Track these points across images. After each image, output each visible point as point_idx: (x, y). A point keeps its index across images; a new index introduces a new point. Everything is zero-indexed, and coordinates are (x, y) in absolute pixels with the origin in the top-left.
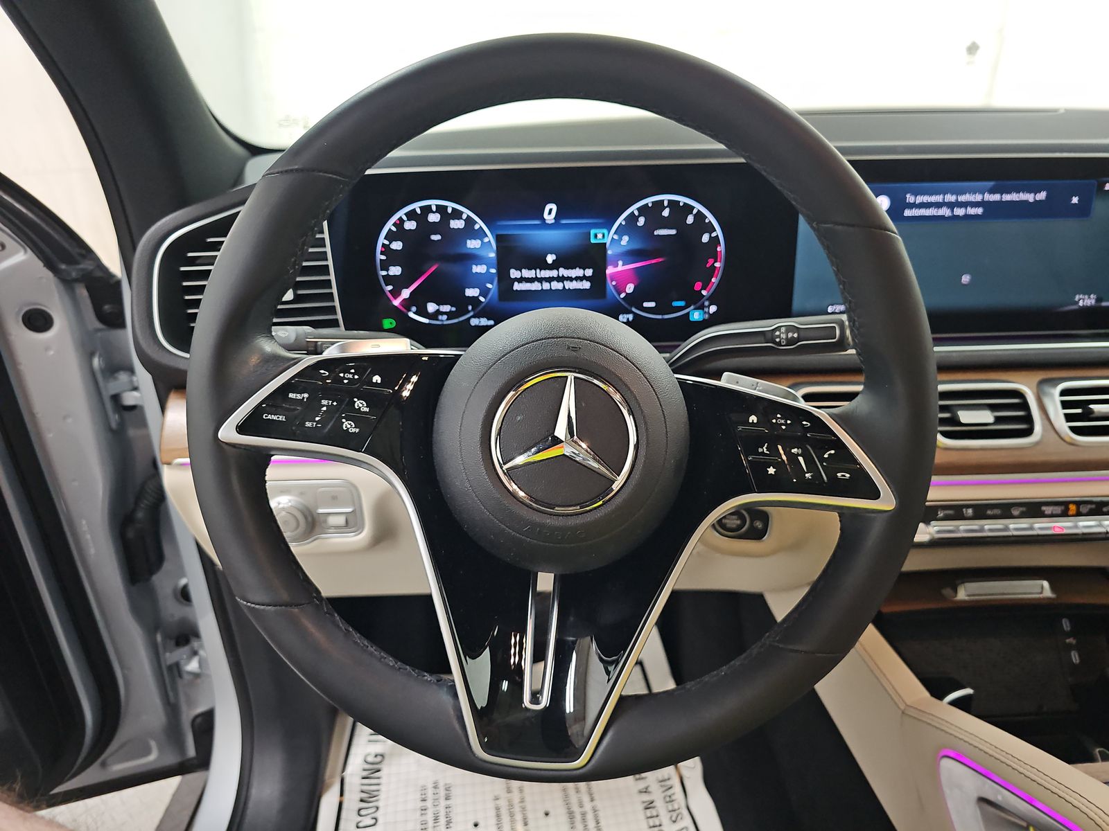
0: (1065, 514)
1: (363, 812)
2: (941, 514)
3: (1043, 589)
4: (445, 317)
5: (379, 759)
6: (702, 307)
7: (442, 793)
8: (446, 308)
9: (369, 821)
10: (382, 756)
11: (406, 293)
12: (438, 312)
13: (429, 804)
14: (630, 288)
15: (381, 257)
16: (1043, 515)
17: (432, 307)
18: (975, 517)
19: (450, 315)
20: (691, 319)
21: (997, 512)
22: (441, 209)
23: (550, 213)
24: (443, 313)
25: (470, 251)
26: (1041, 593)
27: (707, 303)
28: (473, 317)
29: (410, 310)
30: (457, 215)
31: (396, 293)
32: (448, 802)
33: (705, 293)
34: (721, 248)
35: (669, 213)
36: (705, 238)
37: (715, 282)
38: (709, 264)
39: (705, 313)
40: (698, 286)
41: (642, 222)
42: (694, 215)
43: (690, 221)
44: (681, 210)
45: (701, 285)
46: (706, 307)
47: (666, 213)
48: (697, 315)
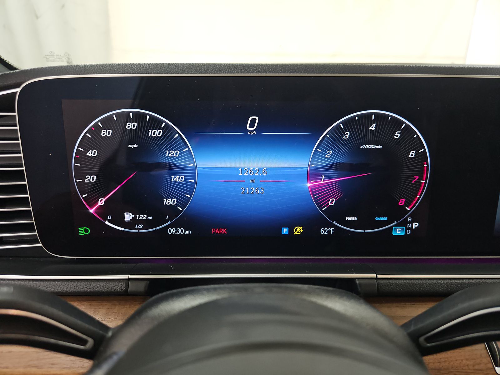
4: (141, 226)
6: (403, 224)
8: (143, 217)
11: (101, 202)
12: (134, 221)
14: (332, 202)
15: (74, 164)
17: (128, 216)
19: (147, 224)
20: (394, 234)
22: (139, 118)
23: (252, 125)
24: (140, 222)
25: (169, 161)
27: (410, 219)
28: (171, 226)
29: (106, 219)
30: (156, 124)
31: (92, 202)
33: (409, 209)
34: (427, 164)
35: (376, 127)
36: (412, 154)
37: (419, 198)
38: (415, 180)
39: (407, 229)
40: (402, 202)
41: (348, 135)
42: (402, 130)
43: (397, 136)
44: (389, 125)
45: (405, 201)
46: (409, 223)
47: (373, 127)
48: (399, 231)
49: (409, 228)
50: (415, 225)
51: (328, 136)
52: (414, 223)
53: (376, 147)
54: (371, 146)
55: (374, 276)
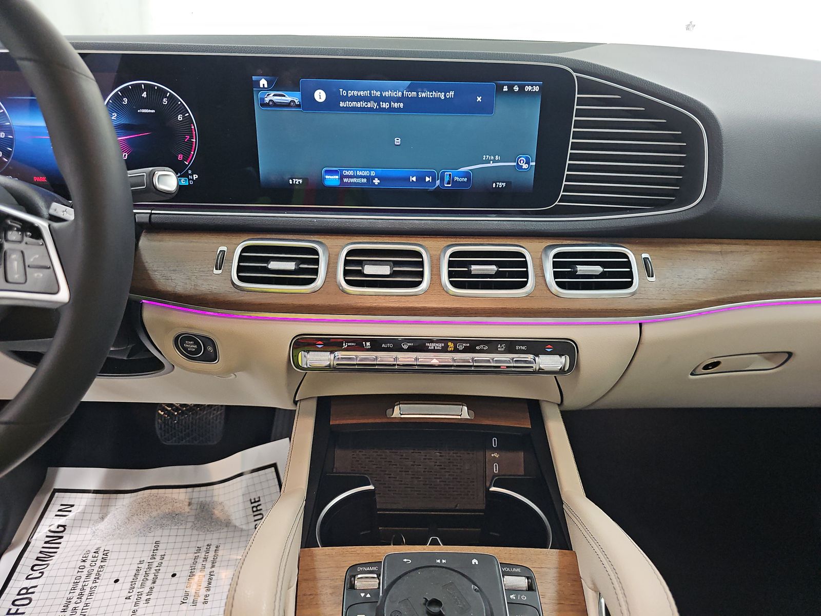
0: (445, 350)
1: (35, 568)
2: (345, 346)
3: (464, 413)
5: (61, 529)
7: (101, 555)
9: (36, 574)
10: (64, 526)
13: (87, 564)
14: (125, 156)
16: (427, 350)
18: (373, 349)
21: (391, 345)
26: (460, 415)
27: (190, 172)
32: (103, 564)
33: (187, 164)
34: (194, 126)
35: (147, 94)
36: (180, 117)
37: (194, 154)
38: (187, 139)
39: (189, 180)
40: (180, 157)
41: (126, 101)
42: (168, 98)
43: (165, 102)
44: (156, 93)
45: (183, 157)
46: (190, 174)
47: (144, 95)
48: (183, 181)
49: (191, 179)
50: (195, 177)
51: (110, 101)
52: (194, 175)
53: (150, 111)
54: (146, 111)
55: (150, 211)
